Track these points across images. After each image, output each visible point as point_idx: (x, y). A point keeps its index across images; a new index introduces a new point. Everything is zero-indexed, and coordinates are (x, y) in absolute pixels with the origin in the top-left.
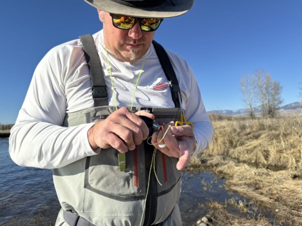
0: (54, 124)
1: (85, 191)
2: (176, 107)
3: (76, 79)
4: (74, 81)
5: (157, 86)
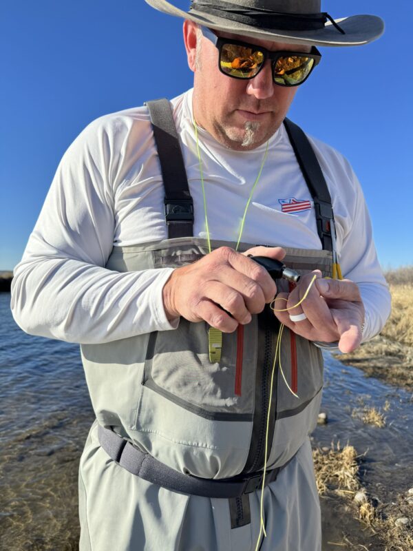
3: (136, 182)
4: (132, 185)
5: (290, 204)
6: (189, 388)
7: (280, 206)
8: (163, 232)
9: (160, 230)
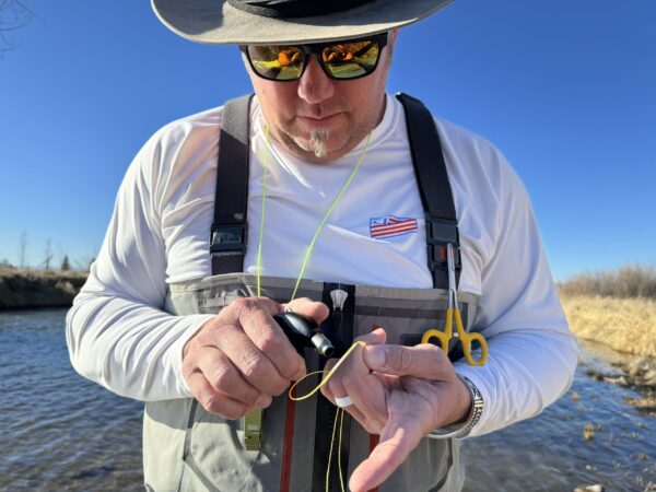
0: (147, 303)
1: (184, 467)
2: (435, 286)
3: (182, 204)
4: (177, 209)
5: (385, 224)
6: (225, 475)
7: (368, 229)
8: (206, 267)
9: (204, 264)
